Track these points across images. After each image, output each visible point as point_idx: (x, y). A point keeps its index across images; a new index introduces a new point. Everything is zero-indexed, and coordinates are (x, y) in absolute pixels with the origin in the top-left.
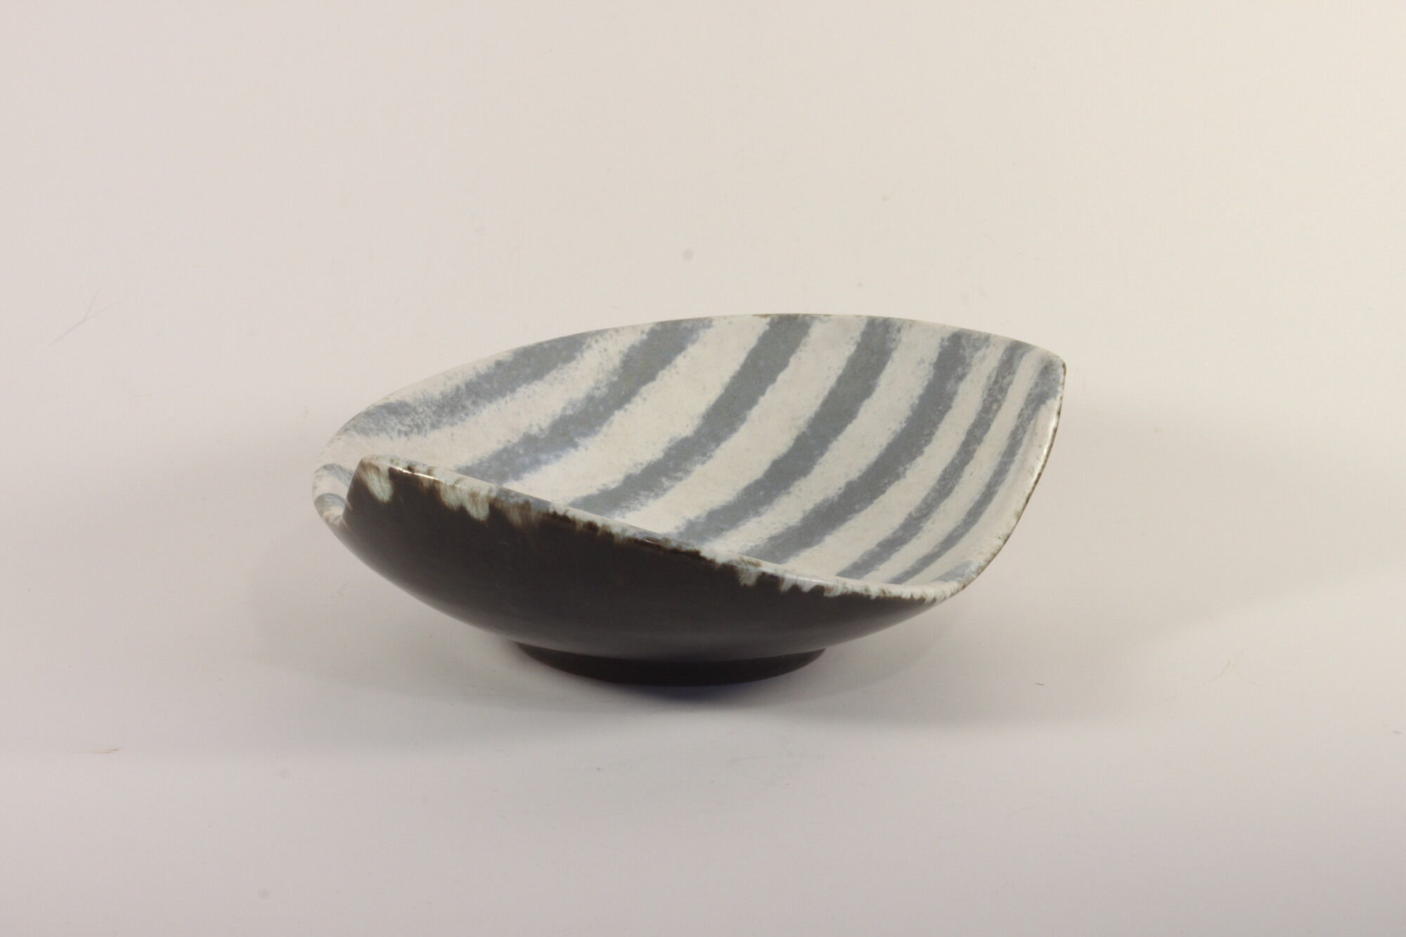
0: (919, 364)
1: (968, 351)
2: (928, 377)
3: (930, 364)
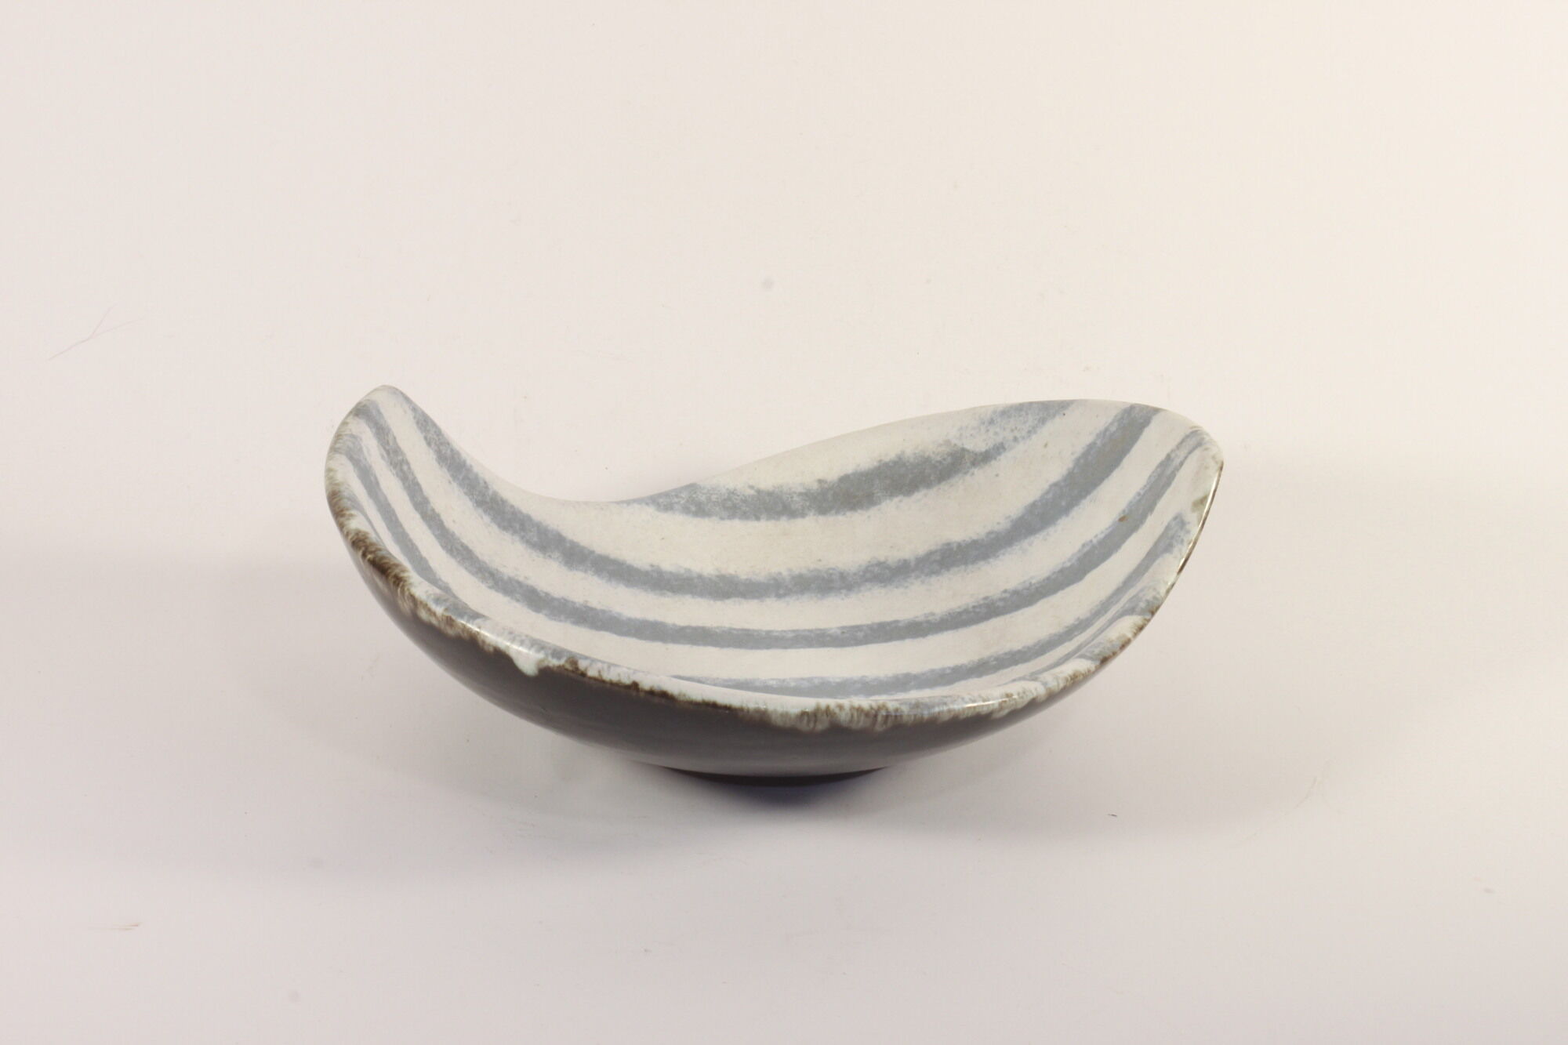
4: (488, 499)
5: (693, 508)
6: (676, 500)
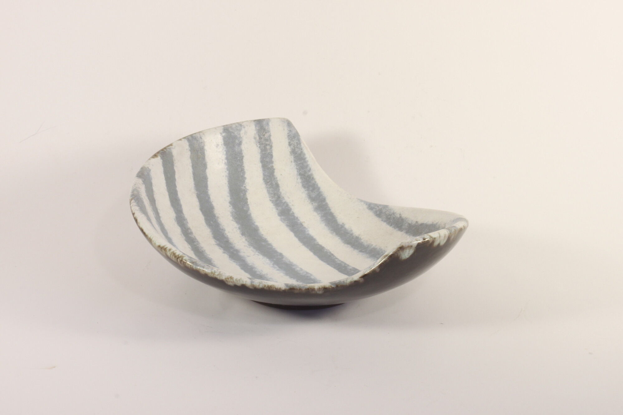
0: (217, 147)
1: (236, 133)
2: (224, 150)
3: (222, 145)
5: (378, 213)
6: (376, 207)
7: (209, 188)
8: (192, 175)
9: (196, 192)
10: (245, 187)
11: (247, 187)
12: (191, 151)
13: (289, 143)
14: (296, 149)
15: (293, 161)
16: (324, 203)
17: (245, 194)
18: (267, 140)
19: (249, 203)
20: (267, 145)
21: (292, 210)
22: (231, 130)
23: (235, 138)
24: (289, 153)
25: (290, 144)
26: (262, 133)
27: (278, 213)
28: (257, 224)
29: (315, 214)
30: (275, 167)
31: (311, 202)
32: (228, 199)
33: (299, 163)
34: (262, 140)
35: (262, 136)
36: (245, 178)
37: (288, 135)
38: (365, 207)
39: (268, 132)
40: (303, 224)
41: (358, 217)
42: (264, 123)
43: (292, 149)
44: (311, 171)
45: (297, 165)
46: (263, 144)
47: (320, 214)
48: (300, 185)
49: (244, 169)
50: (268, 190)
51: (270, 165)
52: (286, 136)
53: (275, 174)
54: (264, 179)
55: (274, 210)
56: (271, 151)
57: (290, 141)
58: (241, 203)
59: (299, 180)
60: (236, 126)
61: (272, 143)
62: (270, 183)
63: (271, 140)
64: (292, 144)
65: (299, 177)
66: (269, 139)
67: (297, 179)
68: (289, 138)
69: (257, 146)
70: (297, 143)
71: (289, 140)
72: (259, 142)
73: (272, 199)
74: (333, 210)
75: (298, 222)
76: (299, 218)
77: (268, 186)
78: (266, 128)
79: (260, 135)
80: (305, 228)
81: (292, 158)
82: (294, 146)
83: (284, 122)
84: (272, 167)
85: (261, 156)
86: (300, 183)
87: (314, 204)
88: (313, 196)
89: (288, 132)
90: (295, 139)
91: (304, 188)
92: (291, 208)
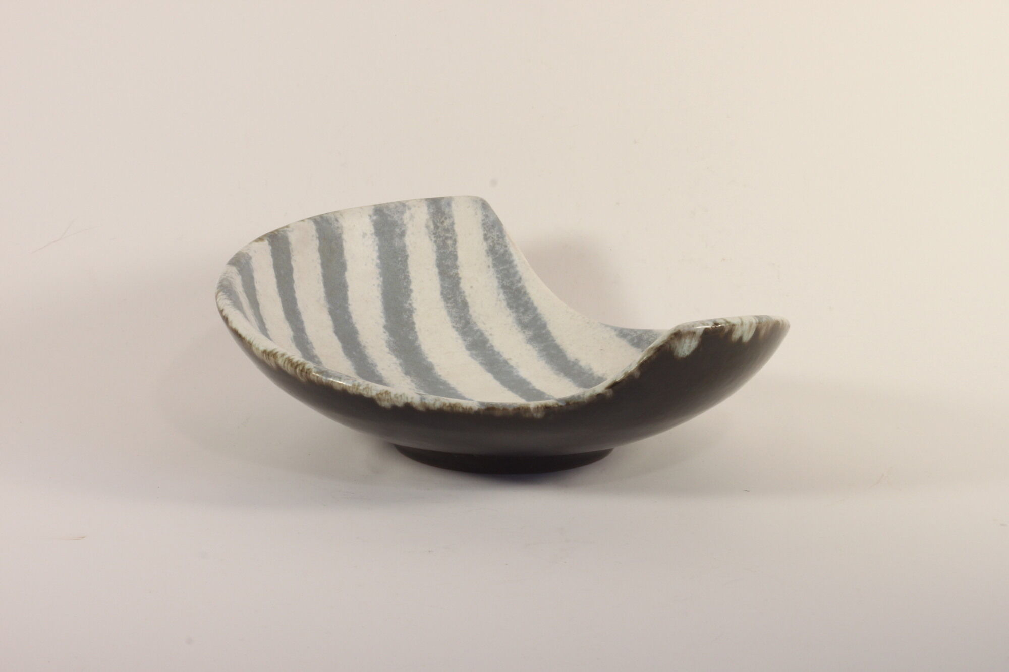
4: (514, 288)
7: (350, 302)
8: (321, 278)
9: (328, 306)
10: (410, 304)
11: (415, 305)
12: (320, 239)
13: (485, 235)
14: (496, 245)
15: (491, 265)
16: (544, 332)
17: (410, 316)
18: (447, 231)
19: (417, 329)
20: (447, 238)
21: (491, 342)
22: (387, 212)
23: (394, 224)
24: (484, 253)
25: (486, 238)
26: (440, 220)
27: (466, 346)
28: (430, 360)
29: (529, 347)
30: (460, 275)
31: (522, 329)
32: (382, 321)
33: (501, 268)
34: (440, 230)
35: (439, 224)
36: (411, 291)
37: (484, 222)
38: (614, 333)
39: (449, 218)
40: (509, 361)
41: (602, 350)
42: (443, 202)
43: (490, 246)
44: (522, 282)
45: (498, 272)
46: (440, 237)
47: (536, 347)
48: (504, 304)
49: (409, 276)
50: (449, 311)
51: (453, 271)
52: (480, 225)
53: (461, 285)
54: (442, 294)
55: (460, 341)
56: (455, 249)
57: (486, 232)
58: (404, 329)
59: (502, 297)
60: (396, 207)
61: (457, 236)
62: (452, 300)
63: (454, 231)
64: (489, 238)
65: (502, 291)
66: (450, 230)
67: (499, 295)
68: (485, 228)
69: (431, 240)
70: (498, 235)
71: (484, 231)
72: (434, 234)
73: (456, 324)
74: (558, 341)
75: (501, 359)
76: (501, 353)
77: (449, 305)
78: (447, 210)
79: (436, 222)
80: (512, 367)
81: (490, 261)
82: (493, 242)
83: (476, 201)
84: (457, 274)
85: (437, 256)
86: (504, 300)
87: (527, 333)
88: (526, 320)
89: (483, 218)
90: (495, 229)
91: (510, 309)
92: (488, 339)
